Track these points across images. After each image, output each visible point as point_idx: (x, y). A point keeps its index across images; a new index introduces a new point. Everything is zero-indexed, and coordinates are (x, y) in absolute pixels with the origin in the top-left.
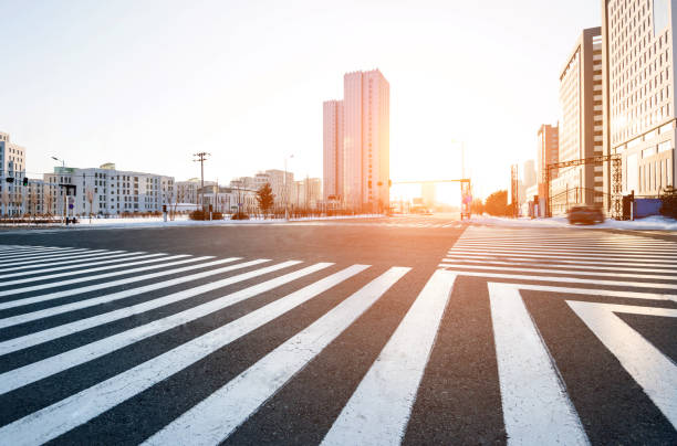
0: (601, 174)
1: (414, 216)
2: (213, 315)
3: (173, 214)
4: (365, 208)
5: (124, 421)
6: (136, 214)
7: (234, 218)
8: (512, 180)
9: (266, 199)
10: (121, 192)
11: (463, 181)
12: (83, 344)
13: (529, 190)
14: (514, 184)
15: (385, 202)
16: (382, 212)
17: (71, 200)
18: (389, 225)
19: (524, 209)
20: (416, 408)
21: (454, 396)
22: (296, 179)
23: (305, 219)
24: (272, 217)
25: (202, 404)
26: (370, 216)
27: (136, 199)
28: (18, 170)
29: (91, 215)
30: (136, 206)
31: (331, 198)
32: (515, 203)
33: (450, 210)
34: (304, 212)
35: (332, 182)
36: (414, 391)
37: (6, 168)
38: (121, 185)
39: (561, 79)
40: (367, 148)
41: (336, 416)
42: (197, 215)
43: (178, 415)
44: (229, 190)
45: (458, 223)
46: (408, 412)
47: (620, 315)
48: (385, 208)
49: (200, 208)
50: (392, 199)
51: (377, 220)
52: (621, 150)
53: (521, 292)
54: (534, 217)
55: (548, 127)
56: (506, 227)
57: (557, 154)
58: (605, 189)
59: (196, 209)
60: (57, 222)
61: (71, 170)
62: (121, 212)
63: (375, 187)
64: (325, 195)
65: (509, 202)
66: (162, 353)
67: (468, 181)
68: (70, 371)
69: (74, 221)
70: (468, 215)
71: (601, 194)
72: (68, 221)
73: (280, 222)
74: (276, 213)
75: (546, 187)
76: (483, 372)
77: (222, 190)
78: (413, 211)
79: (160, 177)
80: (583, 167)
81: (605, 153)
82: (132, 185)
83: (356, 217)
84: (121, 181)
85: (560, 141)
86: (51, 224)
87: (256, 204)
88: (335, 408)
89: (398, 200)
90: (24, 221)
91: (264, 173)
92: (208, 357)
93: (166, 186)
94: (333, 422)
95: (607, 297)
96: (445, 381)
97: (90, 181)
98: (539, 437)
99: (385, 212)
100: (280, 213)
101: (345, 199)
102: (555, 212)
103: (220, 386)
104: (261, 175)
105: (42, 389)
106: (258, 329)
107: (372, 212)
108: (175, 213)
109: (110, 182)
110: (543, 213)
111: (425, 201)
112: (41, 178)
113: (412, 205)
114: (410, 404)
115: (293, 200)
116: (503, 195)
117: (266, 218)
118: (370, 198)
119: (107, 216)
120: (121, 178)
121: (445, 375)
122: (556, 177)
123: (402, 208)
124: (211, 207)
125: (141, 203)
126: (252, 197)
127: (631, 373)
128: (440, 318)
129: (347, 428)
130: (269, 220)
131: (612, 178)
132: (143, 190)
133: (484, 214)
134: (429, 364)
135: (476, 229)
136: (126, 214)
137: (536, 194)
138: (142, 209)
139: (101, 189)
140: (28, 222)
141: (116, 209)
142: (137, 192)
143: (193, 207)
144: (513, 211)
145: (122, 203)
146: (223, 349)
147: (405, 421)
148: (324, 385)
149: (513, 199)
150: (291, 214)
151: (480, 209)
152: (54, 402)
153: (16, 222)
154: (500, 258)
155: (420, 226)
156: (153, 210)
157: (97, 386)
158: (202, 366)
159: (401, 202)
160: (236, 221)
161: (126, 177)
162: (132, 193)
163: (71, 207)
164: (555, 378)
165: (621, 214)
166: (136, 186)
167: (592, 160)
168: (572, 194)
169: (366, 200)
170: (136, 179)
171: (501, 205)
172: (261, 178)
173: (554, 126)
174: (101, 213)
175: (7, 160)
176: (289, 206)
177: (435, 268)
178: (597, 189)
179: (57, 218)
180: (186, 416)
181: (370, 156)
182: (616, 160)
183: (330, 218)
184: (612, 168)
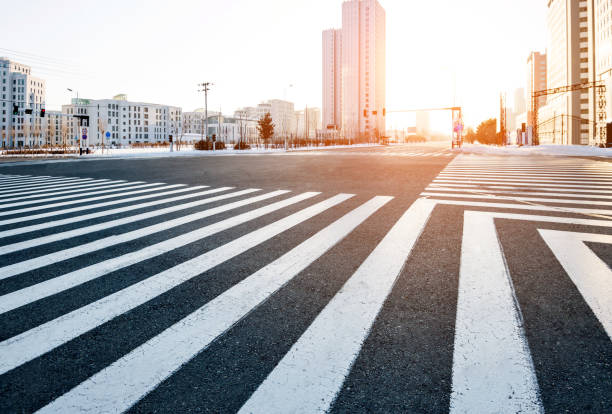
0: (586, 101)
1: (409, 145)
2: (190, 246)
3: (179, 143)
4: (362, 138)
5: (75, 356)
6: (146, 144)
7: (236, 148)
8: (502, 109)
9: (266, 128)
10: (132, 123)
11: (454, 109)
12: (59, 274)
13: (518, 118)
14: (503, 111)
15: (381, 131)
16: (377, 142)
17: (85, 131)
18: (383, 154)
19: (513, 137)
20: (367, 344)
21: (409, 330)
22: (296, 109)
23: (305, 148)
24: (273, 147)
25: (155, 339)
26: (366, 145)
27: (146, 130)
28: (39, 102)
29: (103, 146)
30: (146, 136)
31: (329, 127)
32: (503, 131)
33: (442, 139)
34: (303, 142)
35: (330, 111)
36: (369, 326)
37: (28, 100)
38: (132, 116)
39: (549, 5)
40: (364, 77)
41: (285, 353)
42: (201, 145)
43: (128, 351)
44: (233, 121)
45: (449, 151)
46: (357, 348)
47: (590, 245)
48: (381, 138)
49: (205, 138)
50: (387, 128)
51: (373, 150)
52: (605, 77)
53: (496, 221)
54: (522, 145)
55: (537, 54)
56: (495, 155)
57: (545, 82)
58: (590, 117)
59: (199, 139)
60: (72, 152)
61: (87, 101)
62: (132, 142)
63: (372, 117)
64: (323, 124)
65: (498, 130)
66: (132, 284)
67: (459, 109)
68: (38, 302)
69: (88, 151)
70: (459, 144)
71: (586, 122)
72: (81, 152)
73: (279, 152)
74: (277, 143)
75: (534, 115)
76: (443, 305)
77: (226, 120)
78: (409, 140)
79: (168, 107)
80: (570, 93)
81: (591, 80)
82: (142, 116)
83: (354, 146)
84: (132, 112)
85: (548, 68)
86: (66, 155)
87: (256, 134)
88: (286, 344)
89: (393, 129)
90: (42, 152)
91: (266, 102)
92: (174, 289)
93: (174, 117)
94: (281, 358)
95: (579, 226)
96: (401, 315)
97: (104, 112)
98: (486, 377)
99: (381, 141)
100: (279, 143)
101: (343, 129)
102: (542, 139)
103: (177, 320)
104: (264, 105)
105: (6, 322)
106: (231, 260)
107: (367, 141)
108: (182, 143)
109: (122, 112)
110: (530, 140)
111: (419, 130)
112: (60, 109)
113: (408, 134)
114: (361, 339)
115: (293, 130)
116: (492, 123)
117: (267, 147)
118: (367, 127)
119: (118, 146)
120: (132, 108)
121: (403, 308)
122: (544, 104)
123: (397, 137)
124: (214, 136)
125: (151, 134)
126: (253, 127)
127: (591, 306)
128: (411, 247)
129: (293, 366)
130: (270, 150)
131: (597, 105)
132: (152, 121)
133: (476, 142)
134: (390, 296)
135: (466, 157)
136: (137, 144)
137: (525, 121)
138: (152, 139)
139: (114, 119)
140: (46, 153)
141: (127, 140)
142: (147, 123)
143: (198, 137)
144: (501, 139)
145: (133, 133)
146: (191, 281)
147: (352, 358)
148: (281, 319)
149: (502, 128)
150: (290, 143)
151: (471, 138)
152: (14, 335)
153: (35, 153)
154: (482, 187)
155: (412, 154)
156: (162, 140)
157: (60, 318)
158: (166, 298)
159: (396, 131)
160: (239, 151)
161: (137, 108)
162: (142, 123)
163: (85, 137)
164: (513, 312)
165: (604, 141)
166: (146, 116)
167: (578, 87)
168: (559, 122)
169: (363, 130)
170: (146, 110)
171: (490, 134)
172: (264, 108)
173: (542, 53)
174: (113, 143)
175: (28, 93)
176: (289, 136)
177: (417, 196)
178: (583, 116)
179: (72, 148)
180: (136, 352)
181: (367, 85)
182: (601, 86)
183: (328, 147)
184: (597, 95)
